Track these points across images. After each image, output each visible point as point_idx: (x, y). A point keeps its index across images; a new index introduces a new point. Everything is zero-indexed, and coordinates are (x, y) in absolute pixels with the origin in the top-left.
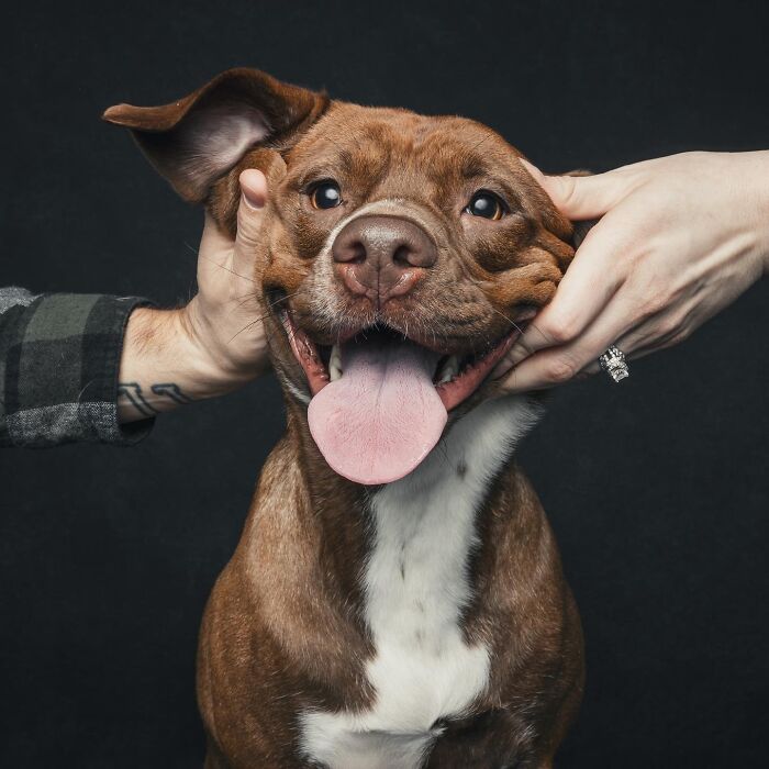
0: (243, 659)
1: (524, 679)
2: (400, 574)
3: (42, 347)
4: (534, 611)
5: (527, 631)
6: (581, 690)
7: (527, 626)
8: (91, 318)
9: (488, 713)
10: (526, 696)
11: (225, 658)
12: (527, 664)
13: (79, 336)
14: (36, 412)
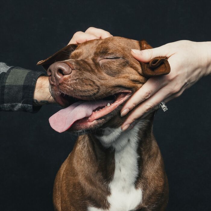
0: (71, 190)
1: (152, 199)
2: (120, 171)
3: (11, 87)
4: (154, 179)
5: (152, 184)
6: (167, 202)
7: (152, 183)
8: (25, 80)
9: (142, 208)
10: (152, 204)
11: (66, 189)
12: (153, 194)
13: (22, 85)
14: (9, 104)
